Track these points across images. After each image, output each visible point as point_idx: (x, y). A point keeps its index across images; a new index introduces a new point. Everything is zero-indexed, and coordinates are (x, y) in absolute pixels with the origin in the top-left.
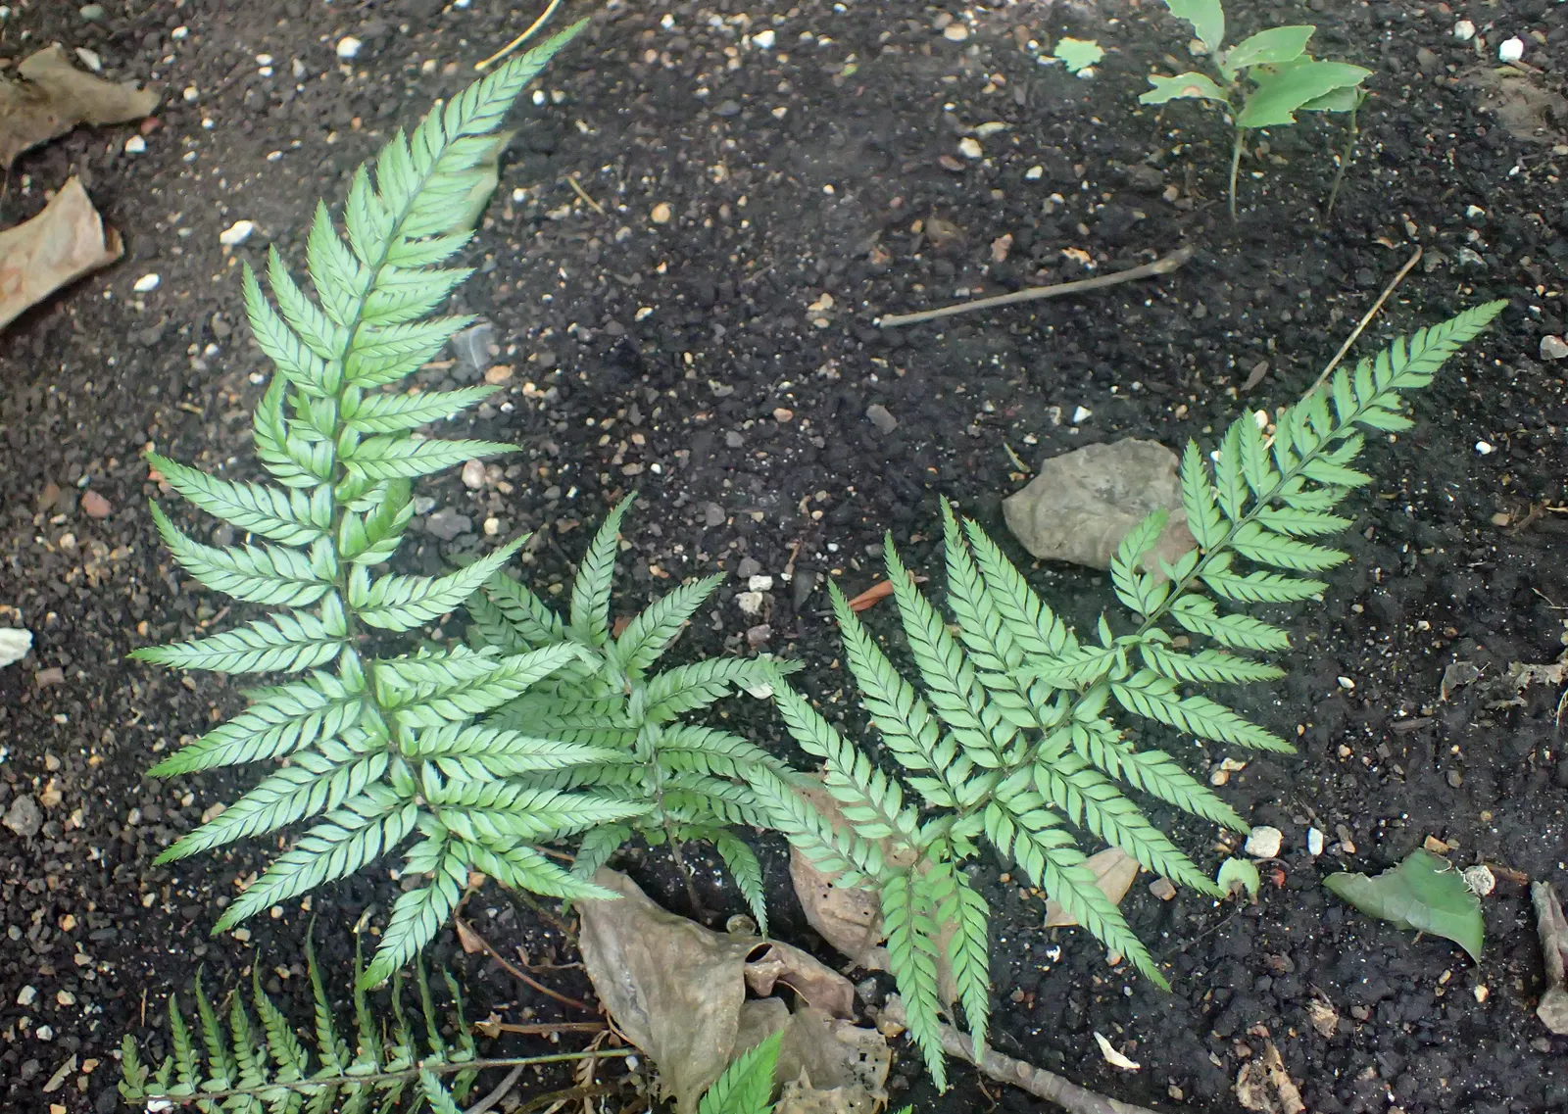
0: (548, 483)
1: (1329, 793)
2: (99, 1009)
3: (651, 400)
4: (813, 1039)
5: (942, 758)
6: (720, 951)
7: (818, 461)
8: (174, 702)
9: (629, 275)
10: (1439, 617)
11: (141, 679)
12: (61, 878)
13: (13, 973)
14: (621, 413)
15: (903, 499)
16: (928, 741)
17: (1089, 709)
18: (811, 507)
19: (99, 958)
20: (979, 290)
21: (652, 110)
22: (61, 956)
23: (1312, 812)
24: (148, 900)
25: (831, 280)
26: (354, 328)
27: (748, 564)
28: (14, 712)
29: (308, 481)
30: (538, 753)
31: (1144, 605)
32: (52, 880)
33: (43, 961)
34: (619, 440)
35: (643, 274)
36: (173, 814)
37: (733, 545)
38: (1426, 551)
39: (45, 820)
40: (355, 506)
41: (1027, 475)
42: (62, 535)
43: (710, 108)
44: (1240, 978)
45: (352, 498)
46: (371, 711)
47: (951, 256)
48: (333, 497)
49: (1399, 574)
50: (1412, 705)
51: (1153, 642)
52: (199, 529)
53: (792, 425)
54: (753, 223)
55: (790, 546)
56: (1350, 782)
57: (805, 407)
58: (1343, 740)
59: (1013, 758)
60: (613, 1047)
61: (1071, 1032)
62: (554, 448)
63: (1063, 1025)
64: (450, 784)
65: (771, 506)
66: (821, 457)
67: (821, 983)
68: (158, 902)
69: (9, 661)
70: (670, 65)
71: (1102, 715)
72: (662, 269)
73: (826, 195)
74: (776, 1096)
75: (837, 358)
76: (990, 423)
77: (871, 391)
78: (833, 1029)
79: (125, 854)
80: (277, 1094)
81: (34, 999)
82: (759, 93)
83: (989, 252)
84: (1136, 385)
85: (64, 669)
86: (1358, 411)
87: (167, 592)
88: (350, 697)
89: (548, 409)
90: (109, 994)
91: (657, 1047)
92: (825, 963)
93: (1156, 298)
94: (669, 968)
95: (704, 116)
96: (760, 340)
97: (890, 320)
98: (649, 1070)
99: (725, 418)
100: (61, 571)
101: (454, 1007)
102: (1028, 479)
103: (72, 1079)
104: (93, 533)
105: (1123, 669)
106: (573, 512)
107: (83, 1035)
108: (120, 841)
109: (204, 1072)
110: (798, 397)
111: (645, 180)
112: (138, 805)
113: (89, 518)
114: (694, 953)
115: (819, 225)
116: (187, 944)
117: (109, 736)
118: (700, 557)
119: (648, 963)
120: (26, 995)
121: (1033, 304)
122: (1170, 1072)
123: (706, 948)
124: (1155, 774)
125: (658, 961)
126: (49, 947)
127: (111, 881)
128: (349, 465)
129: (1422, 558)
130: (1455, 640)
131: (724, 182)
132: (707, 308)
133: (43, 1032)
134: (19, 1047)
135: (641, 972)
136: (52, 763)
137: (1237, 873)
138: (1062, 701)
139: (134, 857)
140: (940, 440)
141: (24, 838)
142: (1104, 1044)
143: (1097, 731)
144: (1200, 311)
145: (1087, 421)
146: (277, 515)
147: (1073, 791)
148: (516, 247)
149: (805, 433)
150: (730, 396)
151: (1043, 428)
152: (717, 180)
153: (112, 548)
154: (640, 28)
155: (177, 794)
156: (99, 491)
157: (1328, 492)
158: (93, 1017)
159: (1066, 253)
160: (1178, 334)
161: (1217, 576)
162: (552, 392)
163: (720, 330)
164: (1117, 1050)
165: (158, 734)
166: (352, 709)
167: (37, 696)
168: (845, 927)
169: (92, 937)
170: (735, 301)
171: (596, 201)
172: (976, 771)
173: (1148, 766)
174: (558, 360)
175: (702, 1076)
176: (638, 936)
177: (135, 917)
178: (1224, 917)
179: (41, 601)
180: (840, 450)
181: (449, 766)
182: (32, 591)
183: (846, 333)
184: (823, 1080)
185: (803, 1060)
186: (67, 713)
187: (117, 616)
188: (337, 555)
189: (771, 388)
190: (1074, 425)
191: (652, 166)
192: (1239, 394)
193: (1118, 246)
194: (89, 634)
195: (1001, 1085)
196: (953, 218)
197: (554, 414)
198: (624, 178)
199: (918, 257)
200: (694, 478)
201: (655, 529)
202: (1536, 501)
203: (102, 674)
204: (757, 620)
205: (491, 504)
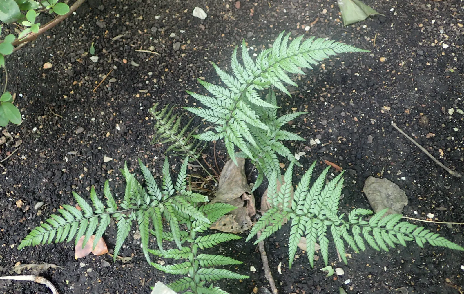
0: (307, 85)
1: (359, 278)
2: (158, 88)
3: (339, 91)
4: (242, 213)
5: (300, 203)
6: (244, 187)
7: (351, 133)
8: (215, 53)
9: (363, 64)
10: (413, 279)
11: (214, 44)
12: (172, 62)
13: (152, 68)
14: (332, 87)
15: (356, 156)
16: (301, 198)
17: (327, 223)
18: (341, 139)
19: (165, 80)
20: (416, 138)
21: (407, 37)
22: (161, 73)
23: (353, 277)
24: (180, 80)
25: (394, 106)
26: (288, 57)
27: (320, 136)
28: (192, 26)
29: (260, 68)
30: (248, 136)
31: (351, 220)
32: (171, 61)
33: (157, 71)
34: (326, 92)
35: (366, 67)
36: (197, 71)
37: (321, 130)
38: (426, 268)
39: (179, 50)
40: (262, 78)
41: (381, 177)
42: (228, 4)
43: (418, 48)
44: (310, 283)
45: (263, 77)
46: (234, 104)
47: (419, 126)
48: (260, 74)
49: (417, 266)
50: (390, 285)
51: (346, 226)
52: (248, 29)
53: (355, 122)
54: (396, 79)
55: (330, 141)
56: (364, 281)
57: (361, 122)
58: (372, 275)
59: (309, 215)
60: (216, 180)
61: (278, 257)
62: (314, 81)
63: (278, 255)
64: (233, 125)
65: (334, 132)
66: (353, 133)
67: (252, 208)
68: (181, 82)
69: (199, 17)
70: (422, 31)
71: (327, 226)
72: (370, 70)
73: (414, 90)
74: (228, 214)
75: (377, 121)
76: (387, 162)
77: (375, 133)
78: (246, 215)
79: (184, 69)
80: (168, 132)
81: (151, 76)
82: (430, 56)
83: (427, 134)
84: (419, 185)
85: (206, 28)
86: (417, 236)
87: (233, 33)
88: (234, 100)
89: (322, 73)
90: (161, 87)
91: (221, 188)
92: (256, 206)
93: (444, 176)
94: (235, 180)
95: (414, 49)
96: (369, 103)
97: (394, 125)
98: (217, 188)
99: (346, 108)
100: (221, 10)
101: (202, 147)
102: (380, 178)
103: (144, 93)
104: (232, 9)
105: (337, 224)
106: (305, 95)
107: (152, 89)
108: (185, 66)
109: (162, 119)
110: (362, 119)
111: (388, 49)
112: (193, 64)
113: (234, 6)
114: (240, 183)
115: (406, 94)
116: (179, 93)
117: (201, 47)
118: (314, 126)
119: (233, 175)
120: (150, 74)
121: (421, 151)
122: (284, 280)
123: (242, 184)
124: (323, 242)
125: (234, 177)
126: (160, 70)
127: (178, 71)
128: (267, 73)
129: (424, 268)
130: (411, 286)
131: (401, 66)
132: (368, 86)
133: (147, 82)
134: (142, 80)
135: (231, 176)
136: (189, 42)
137: (329, 270)
138: (325, 217)
139: (185, 71)
140: (375, 154)
141: (173, 49)
142: (280, 265)
143: (323, 227)
144: (447, 188)
145: (403, 181)
146: (250, 67)
147: (311, 229)
148: (352, 36)
149: (355, 126)
150: (352, 106)
151: (394, 173)
152: (400, 64)
153: (232, 16)
154: (426, 17)
155: (200, 69)
156: (241, 3)
157: (397, 240)
158: (156, 88)
159: (440, 149)
160: (438, 186)
161: (365, 230)
162: (326, 71)
163: (365, 93)
164: (281, 268)
165: (207, 56)
166: (232, 101)
167: (197, 28)
168: (265, 205)
169: (167, 76)
170: (374, 90)
171: (375, 43)
172: (302, 210)
173: (324, 240)
174: (333, 66)
175: (221, 199)
176: (236, 170)
177: (176, 81)
178: (319, 273)
179: (213, 12)
180: (356, 136)
181: (236, 123)
182: (214, 9)
183: (385, 118)
184: (237, 220)
185: (237, 214)
186: (199, 36)
187: (221, 29)
188: (252, 81)
189: (360, 112)
190: (400, 178)
191: (393, 48)
192: (434, 208)
193: (451, 160)
194: (214, 26)
195: (259, 251)
196: (430, 120)
197: (322, 75)
198: (386, 45)
199: (414, 119)
200: (329, 112)
201: (313, 113)
202: (458, 286)
203: (210, 36)
204: (310, 146)
205: (294, 78)
